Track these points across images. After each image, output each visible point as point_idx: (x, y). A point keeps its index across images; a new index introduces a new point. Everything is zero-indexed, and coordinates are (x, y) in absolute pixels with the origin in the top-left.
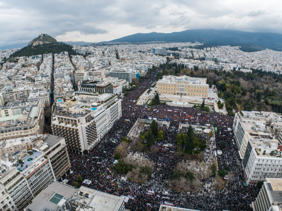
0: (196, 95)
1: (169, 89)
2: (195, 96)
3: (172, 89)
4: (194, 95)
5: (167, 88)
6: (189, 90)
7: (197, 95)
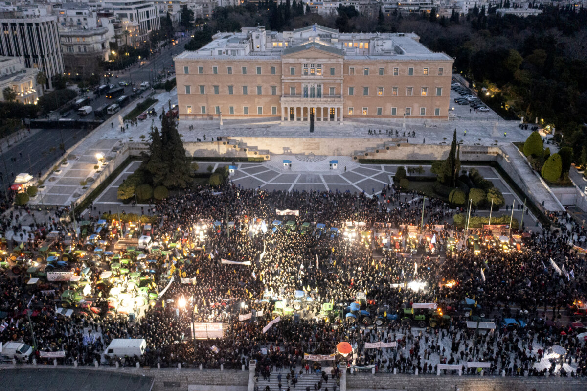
0: (389, 112)
1: (245, 88)
2: (386, 120)
3: (259, 87)
4: (380, 111)
5: (231, 88)
6: (351, 89)
7: (394, 110)
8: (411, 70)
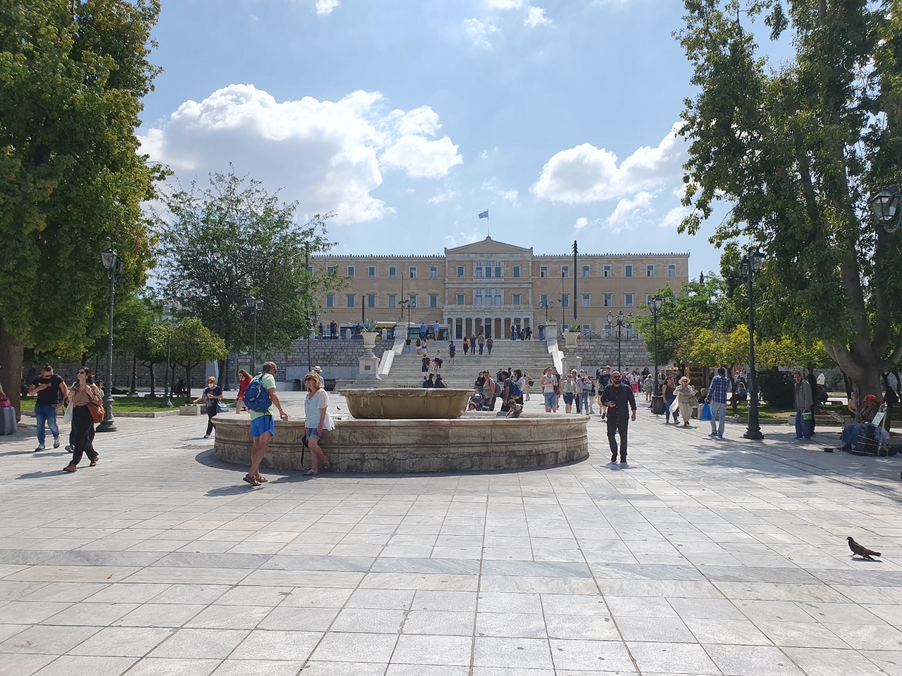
1: (392, 297)
3: (413, 297)
5: (372, 297)
6: (544, 297)
8: (629, 269)
